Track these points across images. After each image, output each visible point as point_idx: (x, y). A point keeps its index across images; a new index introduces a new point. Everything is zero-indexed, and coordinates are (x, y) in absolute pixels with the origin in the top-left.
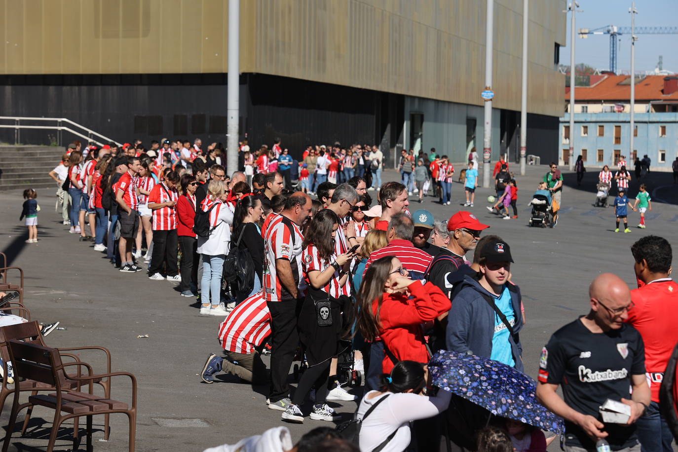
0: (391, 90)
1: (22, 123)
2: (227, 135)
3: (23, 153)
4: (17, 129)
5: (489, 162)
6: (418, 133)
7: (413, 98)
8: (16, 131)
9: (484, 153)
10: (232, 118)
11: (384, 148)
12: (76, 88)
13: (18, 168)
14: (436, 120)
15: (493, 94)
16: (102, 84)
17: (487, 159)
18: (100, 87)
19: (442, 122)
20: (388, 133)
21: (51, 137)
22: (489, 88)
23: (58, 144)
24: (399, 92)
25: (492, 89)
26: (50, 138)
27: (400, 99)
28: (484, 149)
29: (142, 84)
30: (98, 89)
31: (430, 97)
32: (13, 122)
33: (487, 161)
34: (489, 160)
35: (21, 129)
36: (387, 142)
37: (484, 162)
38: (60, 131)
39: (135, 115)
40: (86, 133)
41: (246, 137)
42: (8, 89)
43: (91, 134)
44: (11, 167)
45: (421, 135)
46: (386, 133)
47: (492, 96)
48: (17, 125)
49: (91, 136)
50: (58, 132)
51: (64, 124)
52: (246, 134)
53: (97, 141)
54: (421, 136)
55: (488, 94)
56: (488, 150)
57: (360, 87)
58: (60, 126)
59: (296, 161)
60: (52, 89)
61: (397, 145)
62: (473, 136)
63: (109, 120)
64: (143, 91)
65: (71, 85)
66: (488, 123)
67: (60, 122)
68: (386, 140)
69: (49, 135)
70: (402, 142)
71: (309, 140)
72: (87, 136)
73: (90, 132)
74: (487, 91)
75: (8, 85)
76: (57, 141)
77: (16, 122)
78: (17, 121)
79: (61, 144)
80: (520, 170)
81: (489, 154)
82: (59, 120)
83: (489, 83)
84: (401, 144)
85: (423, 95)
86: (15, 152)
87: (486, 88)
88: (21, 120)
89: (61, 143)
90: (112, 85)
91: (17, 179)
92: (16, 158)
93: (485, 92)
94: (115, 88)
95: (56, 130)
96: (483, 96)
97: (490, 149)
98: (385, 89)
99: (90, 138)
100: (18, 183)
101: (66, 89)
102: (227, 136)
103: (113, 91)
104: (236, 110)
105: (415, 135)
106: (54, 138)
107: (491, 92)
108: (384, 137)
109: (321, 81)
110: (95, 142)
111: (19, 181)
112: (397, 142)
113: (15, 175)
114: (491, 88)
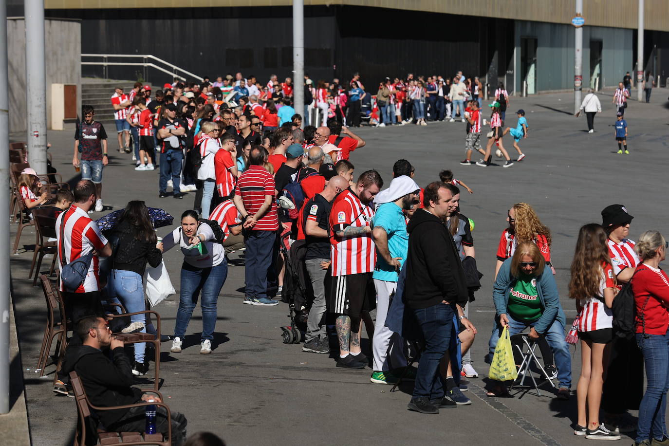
0: (497, 15)
1: (110, 60)
2: (293, 71)
3: (108, 90)
4: (105, 66)
5: (581, 89)
6: (532, 59)
7: (524, 22)
8: (104, 68)
9: (575, 80)
10: (297, 55)
11: (491, 76)
12: (169, 22)
13: (104, 104)
14: (552, 44)
15: (583, 21)
16: (194, 17)
17: (577, 87)
18: (192, 21)
19: (560, 46)
20: (495, 60)
21: (138, 74)
22: (580, 14)
23: (144, 80)
24: (506, 16)
25: (583, 16)
26: (136, 74)
27: (510, 24)
28: (575, 76)
29: (232, 17)
30: (190, 23)
31: (543, 20)
32: (101, 59)
33: (579, 88)
34: (580, 87)
35: (109, 66)
36: (494, 69)
37: (575, 90)
38: (146, 67)
39: (227, 48)
40: (170, 69)
41: (335, 68)
42: (102, 23)
43: (176, 70)
44: (97, 103)
45: (535, 60)
46: (493, 60)
47: (582, 22)
48: (105, 62)
49: (176, 72)
50: (144, 69)
51: (150, 61)
52: (335, 66)
53: (181, 76)
54: (535, 62)
55: (579, 20)
56: (579, 78)
57: (460, 13)
58: (146, 62)
59: (369, 94)
60: (145, 23)
61: (508, 72)
62: (599, 59)
63: (201, 54)
64: (233, 24)
65: (164, 18)
66: (578, 50)
67: (145, 59)
68: (493, 67)
69: (136, 71)
70: (512, 69)
71: (404, 69)
72: (172, 72)
73: (175, 67)
74: (577, 18)
75: (102, 19)
76: (143, 77)
77: (104, 60)
78: (105, 58)
79: (147, 80)
80: (637, 95)
81: (580, 82)
82: (145, 56)
83: (579, 9)
84: (511, 70)
85: (535, 19)
86: (102, 88)
87: (577, 15)
88: (109, 57)
89: (147, 78)
90: (204, 18)
91: (103, 114)
92: (103, 95)
93: (575, 19)
94: (207, 21)
95: (143, 66)
96: (574, 22)
97: (581, 76)
98: (489, 14)
99: (175, 73)
100: (104, 119)
101: (158, 22)
102: (293, 73)
103: (205, 24)
104: (301, 47)
105: (529, 61)
106: (140, 74)
107: (582, 19)
108: (492, 64)
109: (415, 9)
110: (179, 77)
111: (104, 117)
112: (507, 69)
113: (101, 111)
114: (581, 15)
